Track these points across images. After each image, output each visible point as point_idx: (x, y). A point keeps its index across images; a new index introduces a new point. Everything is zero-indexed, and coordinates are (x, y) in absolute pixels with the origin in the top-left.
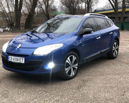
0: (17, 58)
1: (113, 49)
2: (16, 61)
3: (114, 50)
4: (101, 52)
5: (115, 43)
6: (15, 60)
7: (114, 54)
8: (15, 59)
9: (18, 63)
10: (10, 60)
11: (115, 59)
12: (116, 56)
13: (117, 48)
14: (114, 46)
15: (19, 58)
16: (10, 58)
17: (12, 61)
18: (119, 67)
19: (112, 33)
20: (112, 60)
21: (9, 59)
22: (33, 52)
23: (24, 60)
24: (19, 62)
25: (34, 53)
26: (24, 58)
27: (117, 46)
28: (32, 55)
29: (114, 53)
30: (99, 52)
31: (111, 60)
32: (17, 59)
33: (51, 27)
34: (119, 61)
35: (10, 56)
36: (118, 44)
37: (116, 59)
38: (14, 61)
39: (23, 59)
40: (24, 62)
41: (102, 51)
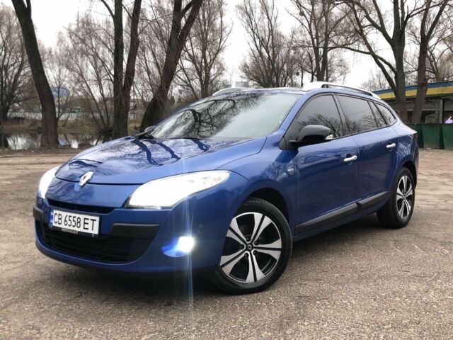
0: (77, 216)
1: (398, 197)
2: (71, 228)
3: (400, 201)
4: (358, 204)
5: (404, 179)
6: (69, 223)
7: (401, 212)
8: (71, 219)
9: (79, 232)
10: (54, 224)
11: (404, 229)
12: (406, 218)
13: (411, 193)
14: (401, 188)
15: (82, 217)
16: (56, 218)
17: (62, 226)
18: (421, 254)
19: (393, 145)
20: (396, 232)
21: (51, 221)
22: (128, 199)
23: (97, 224)
24: (81, 230)
25: (132, 203)
26: (97, 219)
27: (411, 187)
28: (123, 206)
29: (400, 207)
30: (352, 205)
31: (390, 232)
32: (75, 219)
33: (205, 124)
34: (417, 235)
35: (55, 211)
36: (413, 181)
37: (408, 227)
38: (67, 227)
39: (93, 220)
40: (96, 231)
41: (362, 202)
